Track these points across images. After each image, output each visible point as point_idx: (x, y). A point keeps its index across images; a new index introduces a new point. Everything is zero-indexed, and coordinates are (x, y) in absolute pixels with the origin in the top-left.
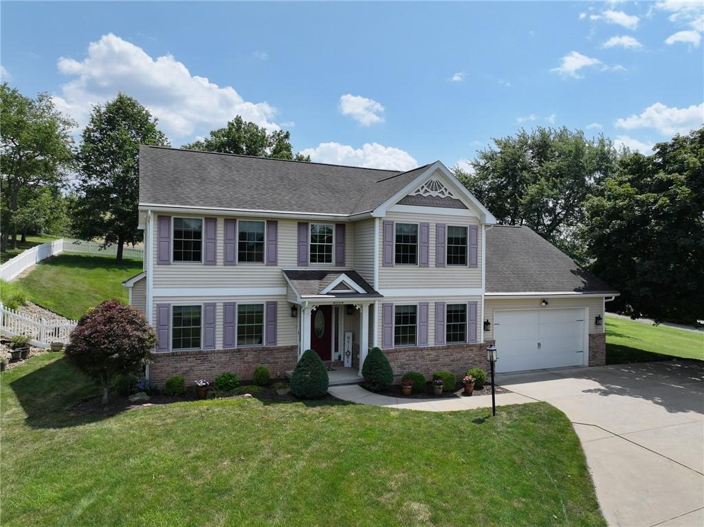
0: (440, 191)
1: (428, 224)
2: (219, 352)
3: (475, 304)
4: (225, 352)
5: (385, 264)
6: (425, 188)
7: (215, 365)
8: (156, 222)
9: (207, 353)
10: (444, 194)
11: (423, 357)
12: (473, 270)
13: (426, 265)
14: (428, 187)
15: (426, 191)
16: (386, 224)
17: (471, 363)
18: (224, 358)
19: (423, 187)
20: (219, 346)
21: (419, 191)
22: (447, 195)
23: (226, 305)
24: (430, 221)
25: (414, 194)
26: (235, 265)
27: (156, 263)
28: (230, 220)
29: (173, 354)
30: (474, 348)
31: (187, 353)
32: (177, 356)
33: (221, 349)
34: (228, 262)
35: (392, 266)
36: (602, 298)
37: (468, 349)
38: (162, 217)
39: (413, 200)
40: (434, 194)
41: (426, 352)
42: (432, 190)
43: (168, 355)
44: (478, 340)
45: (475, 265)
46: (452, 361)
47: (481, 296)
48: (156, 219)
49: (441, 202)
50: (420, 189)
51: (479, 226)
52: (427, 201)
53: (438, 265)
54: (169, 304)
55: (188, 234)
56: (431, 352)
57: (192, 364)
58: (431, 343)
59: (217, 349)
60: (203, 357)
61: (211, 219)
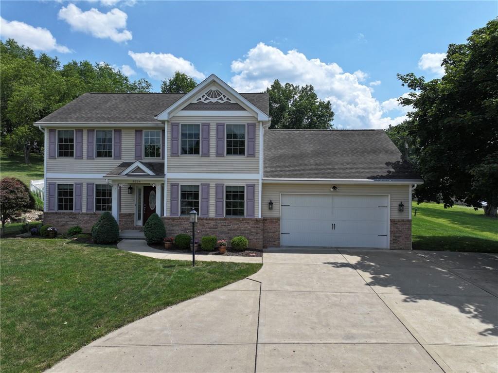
0: (220, 97)
1: (209, 124)
2: (83, 214)
3: (253, 186)
4: (86, 214)
5: (173, 154)
6: (206, 96)
7: (80, 222)
8: (48, 134)
9: (76, 214)
10: (223, 100)
11: (203, 225)
12: (251, 159)
13: (207, 155)
14: (208, 96)
15: (207, 99)
16: (174, 126)
17: (247, 233)
18: (86, 218)
19: (204, 96)
20: (84, 211)
21: (200, 99)
22: (225, 100)
23: (88, 184)
24: (210, 122)
25: (196, 102)
26: (94, 159)
27: (48, 158)
28: (91, 130)
29: (56, 213)
30: (250, 221)
31: (64, 213)
32: (58, 214)
33: (85, 212)
34: (90, 157)
35: (178, 156)
36: (408, 186)
37: (244, 221)
38: (51, 130)
39: (196, 106)
40: (214, 100)
41: (205, 221)
42: (212, 97)
43: (53, 213)
44: (256, 216)
45: (253, 155)
46: (229, 230)
47: (259, 180)
48: (48, 132)
49: (220, 106)
50: (202, 98)
51: (257, 124)
52: (208, 106)
53: (219, 155)
54: (55, 183)
55: (66, 140)
56: (210, 222)
57: (67, 220)
58: (212, 214)
59: (83, 212)
60: (74, 216)
61: (80, 130)
